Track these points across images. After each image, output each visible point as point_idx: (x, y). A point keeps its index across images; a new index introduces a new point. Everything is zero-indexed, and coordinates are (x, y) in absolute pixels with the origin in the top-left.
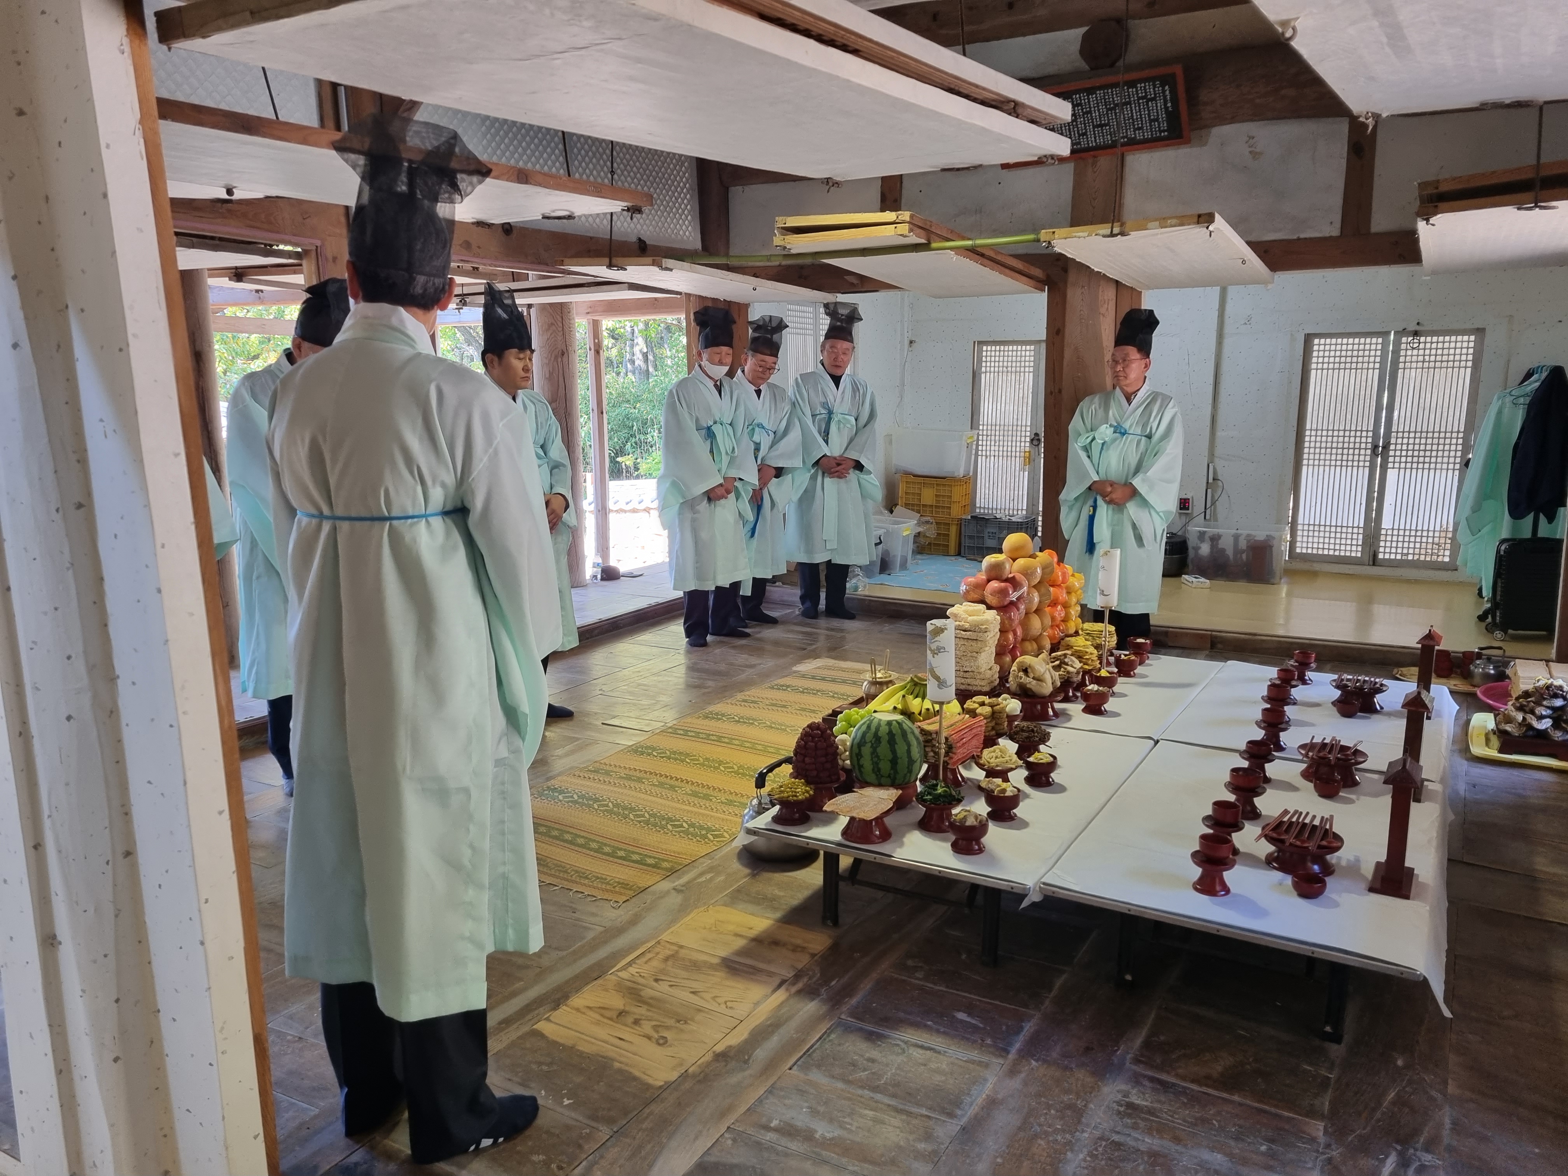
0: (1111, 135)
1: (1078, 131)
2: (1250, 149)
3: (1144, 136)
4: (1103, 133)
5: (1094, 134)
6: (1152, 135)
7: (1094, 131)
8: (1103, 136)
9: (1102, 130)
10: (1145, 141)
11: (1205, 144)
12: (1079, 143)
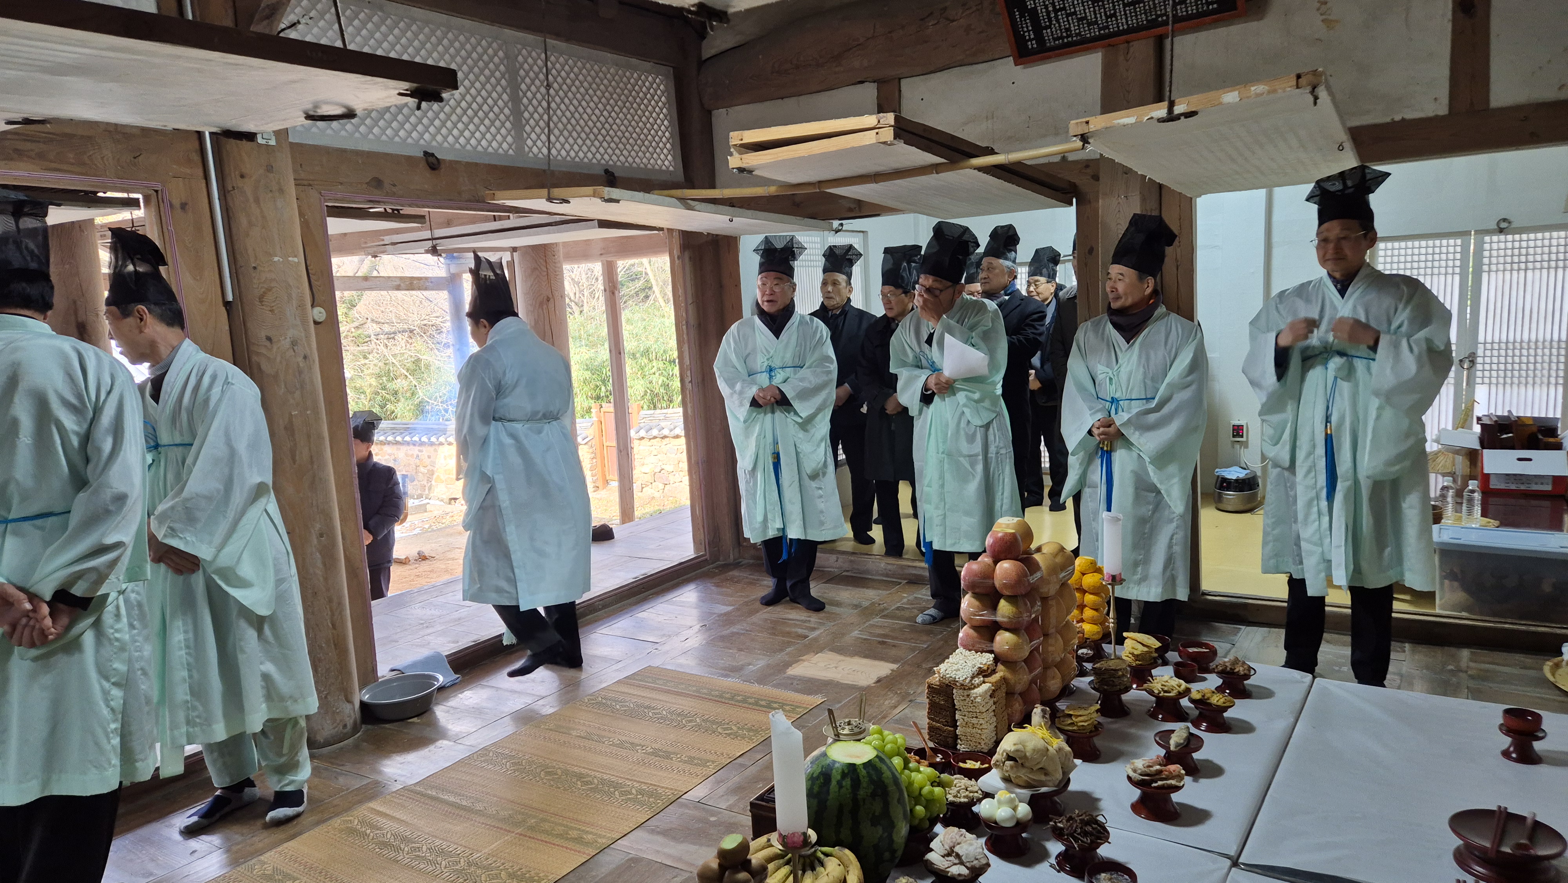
0: (1145, 13)
1: (1105, 13)
2: (1324, 17)
3: (1187, 11)
4: (1136, 12)
5: (1126, 14)
6: (1197, 9)
7: (1125, 11)
8: (1136, 16)
9: (1135, 9)
10: (1189, 17)
11: (1261, 19)
12: (1107, 27)
